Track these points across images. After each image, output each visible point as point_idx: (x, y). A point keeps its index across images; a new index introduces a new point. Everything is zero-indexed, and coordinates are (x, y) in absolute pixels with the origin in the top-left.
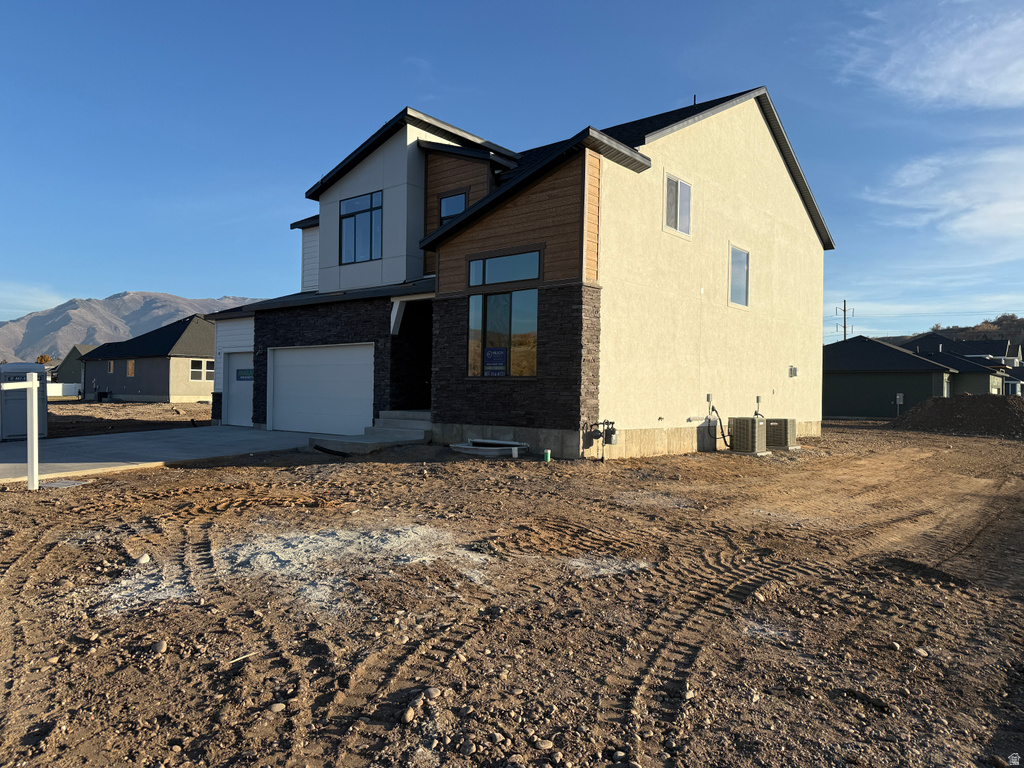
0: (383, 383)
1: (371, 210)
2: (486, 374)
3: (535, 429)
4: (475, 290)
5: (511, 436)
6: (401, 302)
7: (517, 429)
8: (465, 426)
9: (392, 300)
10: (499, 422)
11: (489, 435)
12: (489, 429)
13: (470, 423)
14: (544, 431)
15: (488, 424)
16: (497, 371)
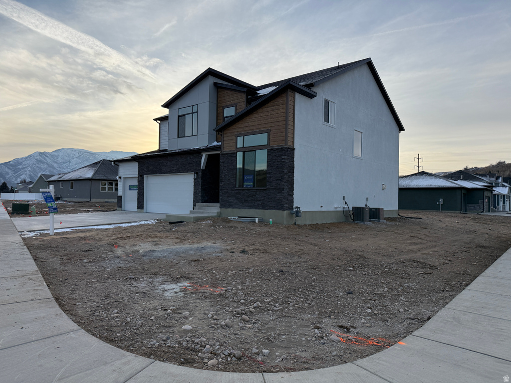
1: (193, 113)
2: (244, 186)
3: (266, 210)
4: (240, 149)
6: (206, 155)
7: (258, 210)
9: (202, 154)
10: (250, 207)
16: (249, 185)
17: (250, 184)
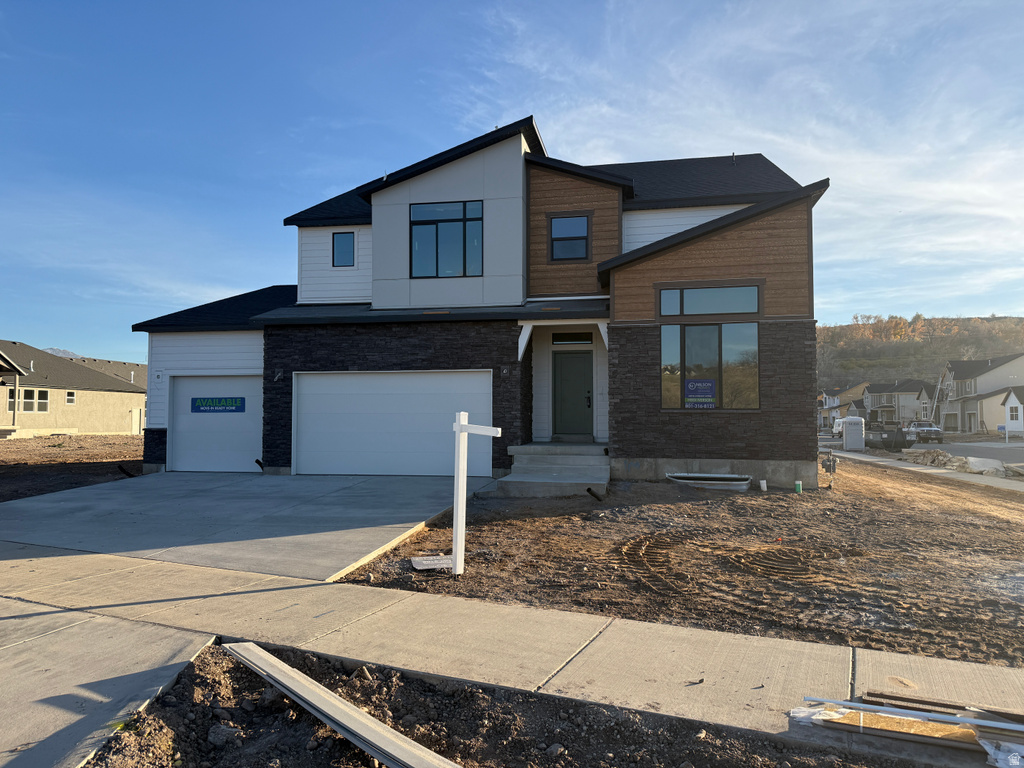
1: (465, 220)
2: (687, 406)
3: (760, 462)
4: (670, 320)
5: (728, 469)
6: (534, 327)
7: (736, 461)
8: (661, 461)
10: (710, 455)
11: (696, 468)
12: (696, 463)
13: (668, 457)
14: (772, 462)
15: (695, 457)
16: (703, 403)
17: (706, 400)
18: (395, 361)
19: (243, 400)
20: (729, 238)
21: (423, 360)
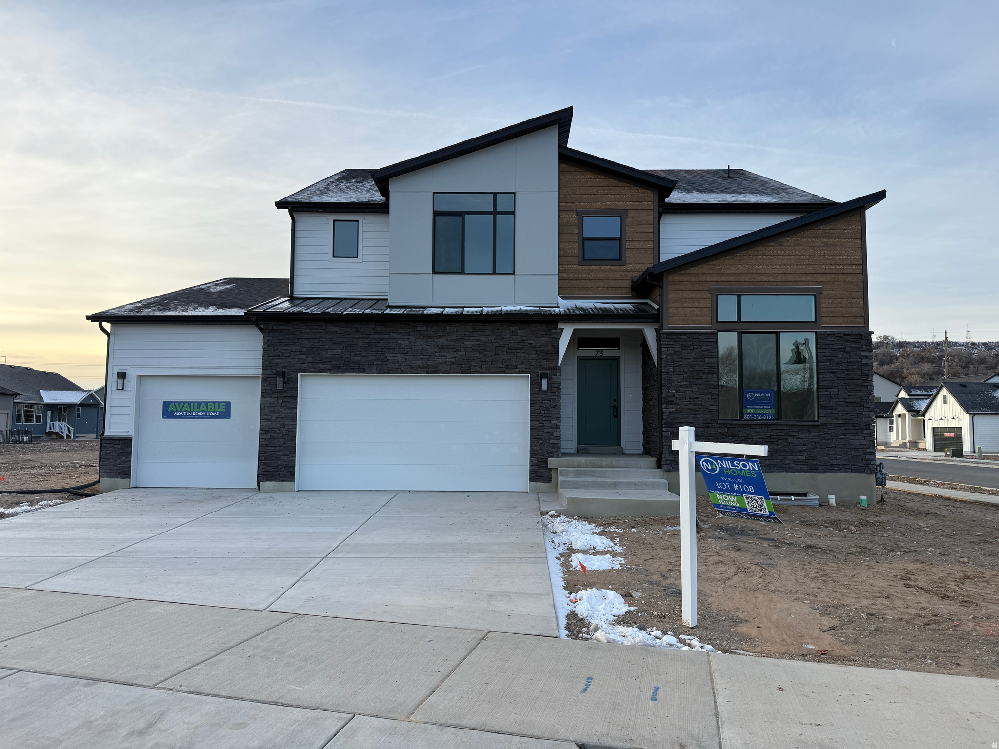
0: (547, 424)
1: (495, 213)
2: (746, 417)
4: (727, 326)
6: (575, 330)
9: (560, 326)
16: (762, 415)
17: (765, 411)
18: (419, 363)
19: (228, 404)
20: (785, 244)
21: (452, 363)
